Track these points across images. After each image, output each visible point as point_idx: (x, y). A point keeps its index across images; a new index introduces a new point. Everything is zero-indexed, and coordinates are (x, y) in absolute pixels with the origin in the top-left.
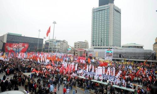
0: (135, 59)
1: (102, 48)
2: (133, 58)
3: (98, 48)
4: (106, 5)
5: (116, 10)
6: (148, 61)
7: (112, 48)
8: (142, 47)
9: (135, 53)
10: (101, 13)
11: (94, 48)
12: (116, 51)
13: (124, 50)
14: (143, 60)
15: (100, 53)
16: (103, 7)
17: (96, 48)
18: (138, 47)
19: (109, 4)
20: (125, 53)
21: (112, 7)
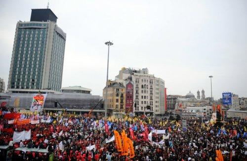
0: (78, 108)
1: (27, 92)
2: (75, 108)
3: (20, 92)
4: (43, 22)
5: (58, 33)
6: (94, 111)
7: (45, 93)
8: (89, 92)
9: (79, 101)
10: (37, 32)
11: (14, 92)
12: (51, 97)
13: (64, 96)
14: (89, 110)
15: (24, 100)
16: (37, 24)
17: (17, 92)
18: (84, 92)
19: (49, 22)
20: (65, 100)
21: (53, 27)
